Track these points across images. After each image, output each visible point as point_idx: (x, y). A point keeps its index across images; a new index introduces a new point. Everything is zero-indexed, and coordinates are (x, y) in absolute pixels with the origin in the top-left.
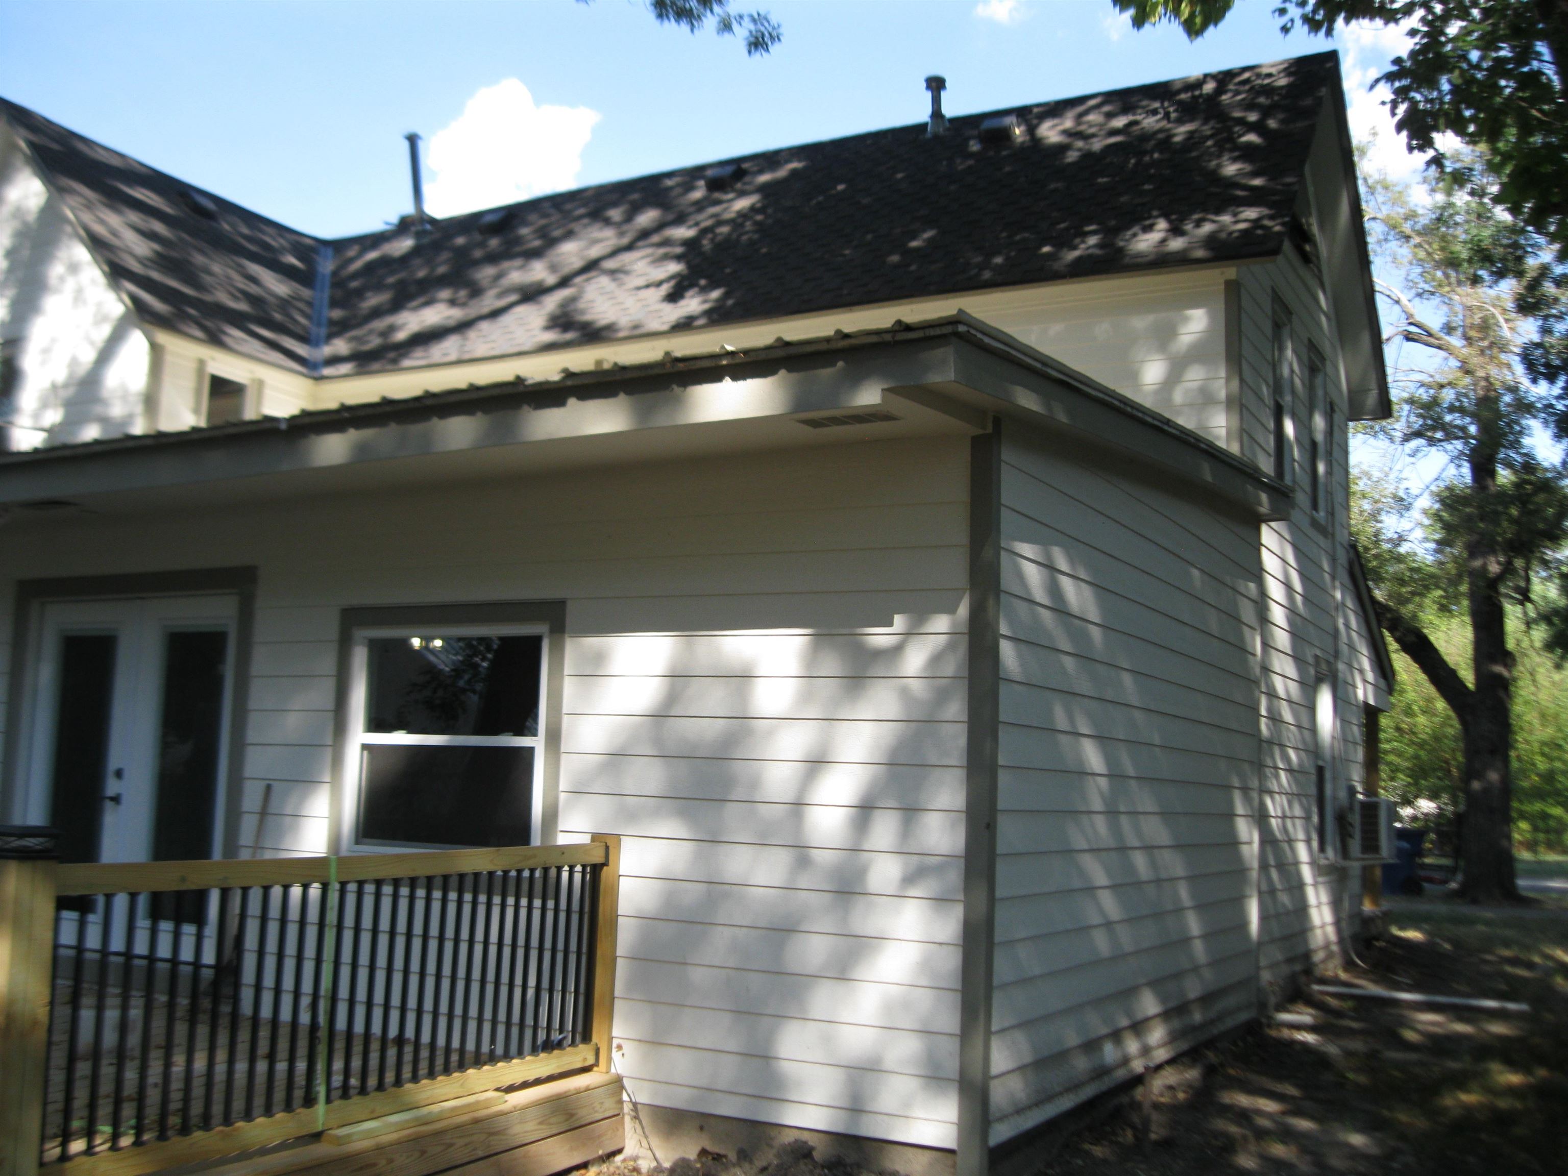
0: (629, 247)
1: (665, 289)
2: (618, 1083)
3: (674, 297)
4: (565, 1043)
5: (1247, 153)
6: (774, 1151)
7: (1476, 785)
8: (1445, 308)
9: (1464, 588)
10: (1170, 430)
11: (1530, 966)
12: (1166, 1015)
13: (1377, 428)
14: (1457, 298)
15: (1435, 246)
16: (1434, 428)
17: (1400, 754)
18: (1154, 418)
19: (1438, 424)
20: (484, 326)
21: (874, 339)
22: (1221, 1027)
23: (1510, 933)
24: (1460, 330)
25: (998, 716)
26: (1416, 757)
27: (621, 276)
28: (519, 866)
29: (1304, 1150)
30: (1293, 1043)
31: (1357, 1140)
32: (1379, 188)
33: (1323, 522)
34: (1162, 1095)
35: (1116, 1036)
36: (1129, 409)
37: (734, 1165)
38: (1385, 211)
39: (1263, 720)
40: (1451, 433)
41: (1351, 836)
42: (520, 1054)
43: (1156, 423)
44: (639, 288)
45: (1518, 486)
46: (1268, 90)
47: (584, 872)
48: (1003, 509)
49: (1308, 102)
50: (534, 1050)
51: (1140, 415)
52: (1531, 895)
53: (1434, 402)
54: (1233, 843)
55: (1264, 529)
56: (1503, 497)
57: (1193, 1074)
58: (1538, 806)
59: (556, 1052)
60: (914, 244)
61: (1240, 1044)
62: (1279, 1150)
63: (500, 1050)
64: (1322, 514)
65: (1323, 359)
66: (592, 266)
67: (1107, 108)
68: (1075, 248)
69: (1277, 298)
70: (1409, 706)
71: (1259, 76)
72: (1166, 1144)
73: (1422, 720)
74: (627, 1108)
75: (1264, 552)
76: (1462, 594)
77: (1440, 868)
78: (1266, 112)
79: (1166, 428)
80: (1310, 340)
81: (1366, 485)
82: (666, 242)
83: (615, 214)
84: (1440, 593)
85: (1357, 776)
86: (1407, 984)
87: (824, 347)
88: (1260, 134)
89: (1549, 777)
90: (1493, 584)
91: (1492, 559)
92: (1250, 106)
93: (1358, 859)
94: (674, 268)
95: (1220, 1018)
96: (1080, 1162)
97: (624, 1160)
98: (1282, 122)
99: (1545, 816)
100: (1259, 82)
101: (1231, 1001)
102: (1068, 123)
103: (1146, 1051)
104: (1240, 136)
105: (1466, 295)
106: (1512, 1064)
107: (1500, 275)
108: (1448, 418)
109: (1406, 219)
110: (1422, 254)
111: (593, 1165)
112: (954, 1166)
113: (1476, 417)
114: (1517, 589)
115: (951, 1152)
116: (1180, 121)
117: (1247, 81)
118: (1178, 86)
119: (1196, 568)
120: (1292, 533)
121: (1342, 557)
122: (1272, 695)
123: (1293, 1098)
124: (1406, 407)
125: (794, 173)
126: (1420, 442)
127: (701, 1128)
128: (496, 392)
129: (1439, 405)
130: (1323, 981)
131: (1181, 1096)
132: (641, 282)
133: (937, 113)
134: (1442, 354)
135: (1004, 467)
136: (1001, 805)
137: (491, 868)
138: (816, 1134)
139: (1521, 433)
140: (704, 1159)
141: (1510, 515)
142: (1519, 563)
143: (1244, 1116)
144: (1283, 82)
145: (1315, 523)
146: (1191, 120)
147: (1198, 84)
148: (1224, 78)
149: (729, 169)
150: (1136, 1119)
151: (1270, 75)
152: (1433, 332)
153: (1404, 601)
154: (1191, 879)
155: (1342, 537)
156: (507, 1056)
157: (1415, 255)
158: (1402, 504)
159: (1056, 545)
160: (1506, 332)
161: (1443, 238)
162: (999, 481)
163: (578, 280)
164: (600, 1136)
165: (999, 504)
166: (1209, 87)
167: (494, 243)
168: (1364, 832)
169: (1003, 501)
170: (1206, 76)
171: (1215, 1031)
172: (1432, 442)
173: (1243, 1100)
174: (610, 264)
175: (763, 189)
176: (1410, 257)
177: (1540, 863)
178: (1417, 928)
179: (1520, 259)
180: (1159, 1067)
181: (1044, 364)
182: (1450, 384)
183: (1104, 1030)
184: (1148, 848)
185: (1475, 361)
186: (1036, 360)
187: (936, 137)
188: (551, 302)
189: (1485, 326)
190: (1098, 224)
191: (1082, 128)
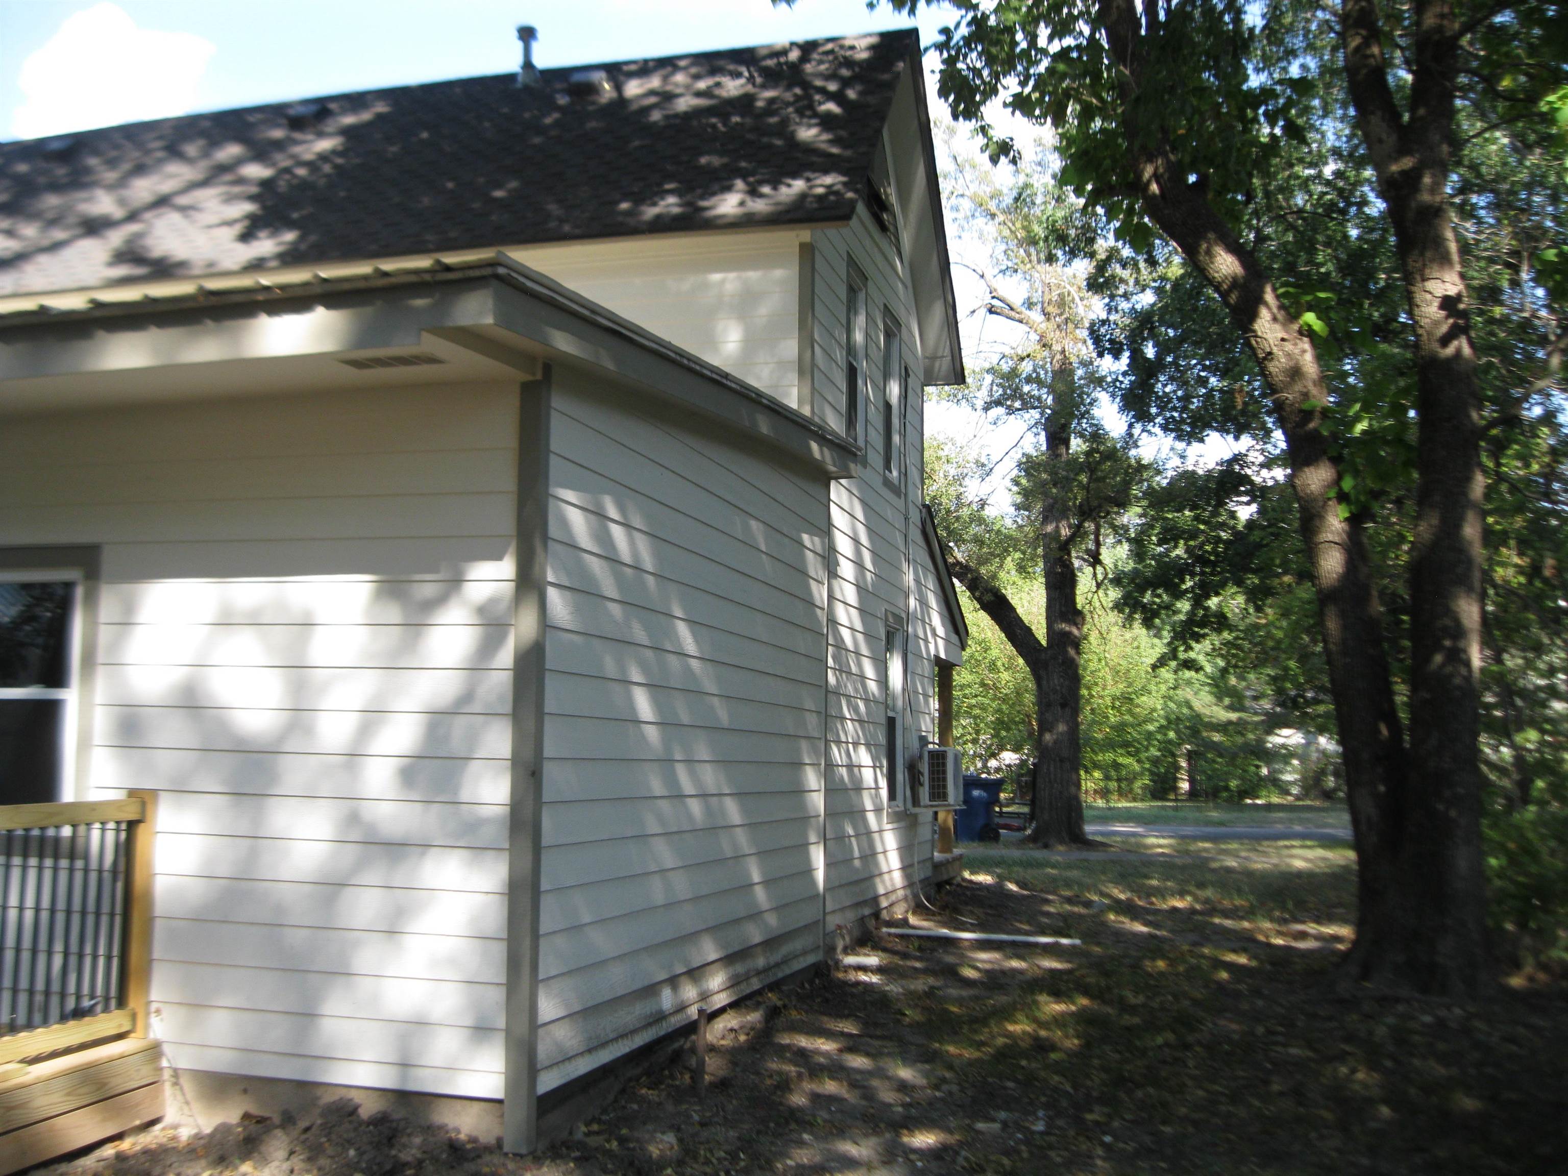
0: (204, 183)
1: (238, 229)
2: (154, 1051)
3: (246, 237)
4: (99, 1008)
5: (827, 122)
6: (319, 1111)
7: (1048, 737)
8: (1026, 285)
9: (1040, 551)
10: (729, 383)
11: (1088, 904)
12: (728, 960)
13: (960, 396)
14: (1036, 275)
15: (1018, 225)
16: (1013, 397)
17: (983, 708)
18: (712, 371)
19: (1016, 394)
20: (43, 260)
21: (413, 278)
22: (787, 971)
23: (1074, 874)
24: (1039, 306)
25: (544, 663)
26: (999, 711)
27: (192, 213)
28: (43, 824)
29: (853, 1085)
30: (858, 983)
31: (905, 1073)
32: (967, 167)
33: (896, 482)
34: (723, 1038)
35: (673, 981)
36: (685, 362)
37: (277, 1127)
38: (974, 188)
39: (830, 673)
40: (1028, 404)
41: (921, 785)
42: (45, 1022)
43: (714, 376)
44: (210, 227)
45: (1088, 454)
46: (848, 63)
47: (118, 830)
48: (552, 456)
49: (886, 77)
50: (64, 1018)
51: (698, 368)
52: (1099, 838)
53: (1013, 373)
54: (799, 791)
55: (833, 484)
56: (1074, 465)
57: (754, 1017)
58: (1109, 756)
59: (87, 1019)
60: (499, 194)
61: (807, 986)
62: (831, 1087)
63: (21, 1019)
64: (895, 473)
65: (898, 324)
66: (162, 202)
67: (694, 70)
68: (654, 204)
69: (851, 262)
70: (993, 663)
71: (842, 47)
72: (723, 1085)
73: (1005, 676)
74: (167, 1075)
75: (833, 509)
76: (1039, 556)
77: (1018, 815)
78: (846, 83)
79: (724, 381)
80: (885, 305)
81: (950, 450)
82: (241, 181)
83: (191, 149)
84: (1018, 555)
85: (928, 726)
86: (972, 924)
87: (362, 285)
88: (839, 104)
89: (1120, 728)
90: (1065, 546)
91: (1064, 523)
92: (831, 76)
93: (926, 807)
94: (248, 207)
95: (785, 961)
96: (635, 1107)
97: (164, 1129)
98: (861, 93)
99: (1116, 766)
100: (842, 52)
101: (797, 945)
102: (655, 82)
103: (704, 996)
104: (820, 103)
105: (1046, 273)
106: (1058, 994)
107: (1073, 254)
108: (1026, 388)
109: (992, 198)
110: (1006, 233)
111: (129, 1135)
112: (502, 1116)
113: (1052, 389)
114: (1088, 551)
115: (499, 1102)
116: (764, 87)
117: (832, 52)
118: (764, 52)
119: (757, 519)
120: (860, 490)
121: (915, 516)
122: (840, 646)
123: (850, 1035)
124: (989, 378)
125: (380, 117)
126: (1000, 411)
127: (245, 1091)
128: (17, 321)
129: (1018, 376)
130: (890, 924)
131: (742, 1038)
132: (213, 219)
133: (528, 65)
134: (1023, 328)
135: (553, 414)
136: (548, 751)
137: (10, 826)
138: (363, 1091)
139: (1091, 404)
140: (246, 1123)
141: (1080, 482)
142: (1090, 526)
143: (802, 1055)
144: (864, 55)
145: (887, 483)
146: (775, 87)
147: (784, 52)
148: (808, 48)
149: (313, 108)
150: (693, 1062)
151: (852, 48)
152: (1015, 307)
153: (983, 561)
154: (749, 826)
155: (916, 496)
156: (30, 1026)
157: (1000, 232)
158: (985, 470)
159: (608, 494)
160: (1081, 310)
161: (1026, 217)
162: (548, 429)
163: (148, 215)
164: (137, 1105)
165: (548, 451)
166: (794, 55)
167: (61, 171)
168: (932, 780)
169: (553, 447)
170: (793, 44)
171: (780, 975)
172: (1011, 411)
173: (803, 1042)
174: (182, 200)
175: (347, 132)
176: (995, 235)
177: (1110, 809)
178: (988, 872)
179: (1092, 241)
180: (722, 1011)
181: (593, 312)
182: (1028, 356)
183: (663, 976)
184: (703, 796)
185: (1053, 336)
186: (583, 306)
187: (527, 88)
188: (116, 238)
189: (1062, 303)
190: (679, 182)
191: (669, 88)
